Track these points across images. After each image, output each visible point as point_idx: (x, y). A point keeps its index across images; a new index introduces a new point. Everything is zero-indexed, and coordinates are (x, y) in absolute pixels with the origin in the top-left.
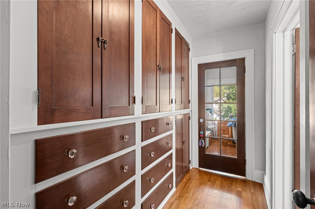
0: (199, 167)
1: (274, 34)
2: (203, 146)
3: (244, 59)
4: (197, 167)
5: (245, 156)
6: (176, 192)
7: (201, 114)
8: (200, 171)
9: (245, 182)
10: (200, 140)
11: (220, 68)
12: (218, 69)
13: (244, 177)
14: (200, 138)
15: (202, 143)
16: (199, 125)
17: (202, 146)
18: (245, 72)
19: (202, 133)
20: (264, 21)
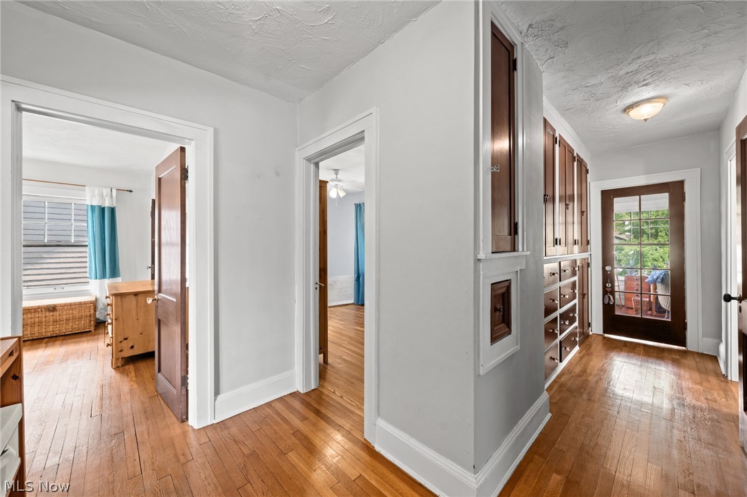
0: (604, 332)
1: (729, 162)
2: (611, 303)
3: (682, 183)
4: (601, 332)
5: (684, 317)
6: (579, 352)
7: (607, 260)
8: (605, 338)
9: (685, 353)
10: (607, 296)
11: (640, 195)
12: (638, 197)
13: (684, 348)
14: (605, 292)
15: (610, 299)
16: (603, 275)
17: (609, 303)
18: (684, 200)
19: (609, 285)
20: (719, 129)
